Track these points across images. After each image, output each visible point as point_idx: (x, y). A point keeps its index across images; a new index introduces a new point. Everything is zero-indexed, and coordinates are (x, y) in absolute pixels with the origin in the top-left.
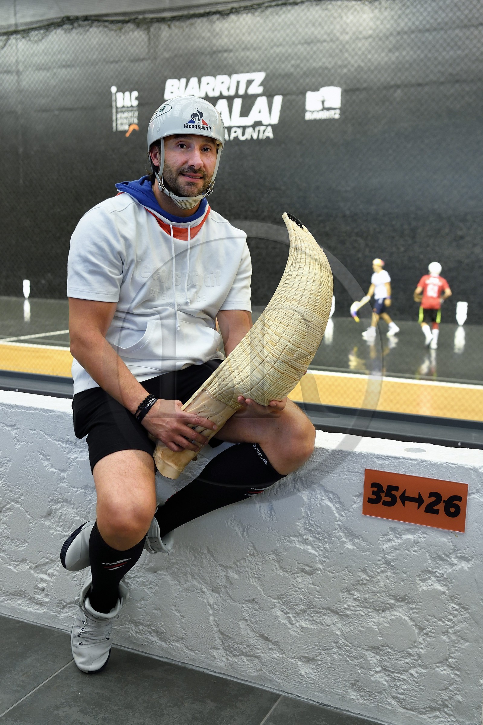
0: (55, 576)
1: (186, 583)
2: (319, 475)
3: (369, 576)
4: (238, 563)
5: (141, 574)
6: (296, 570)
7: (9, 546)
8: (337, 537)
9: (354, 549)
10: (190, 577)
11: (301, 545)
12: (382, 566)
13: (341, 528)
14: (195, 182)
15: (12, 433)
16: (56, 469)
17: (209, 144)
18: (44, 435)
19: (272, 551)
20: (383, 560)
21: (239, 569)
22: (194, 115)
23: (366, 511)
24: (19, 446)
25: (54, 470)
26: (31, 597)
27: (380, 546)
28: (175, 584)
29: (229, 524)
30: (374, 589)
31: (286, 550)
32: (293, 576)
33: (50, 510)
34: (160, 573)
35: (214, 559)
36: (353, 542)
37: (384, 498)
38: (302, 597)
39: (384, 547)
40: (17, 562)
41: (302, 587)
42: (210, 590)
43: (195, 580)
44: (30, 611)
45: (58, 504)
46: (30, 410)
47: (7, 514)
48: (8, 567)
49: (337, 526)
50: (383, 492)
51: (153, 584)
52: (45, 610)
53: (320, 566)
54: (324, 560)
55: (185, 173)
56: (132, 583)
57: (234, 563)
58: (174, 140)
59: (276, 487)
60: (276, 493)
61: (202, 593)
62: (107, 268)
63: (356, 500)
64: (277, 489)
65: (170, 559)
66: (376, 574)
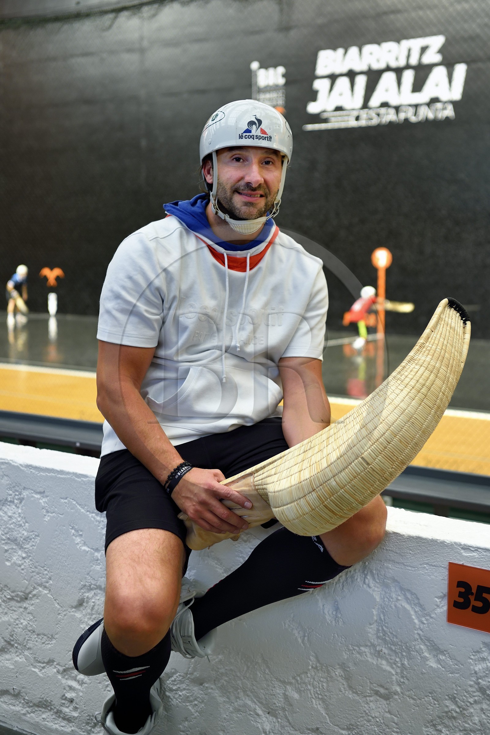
0: (85, 683)
1: (237, 701)
2: (394, 568)
3: (459, 707)
4: (299, 679)
5: (183, 686)
6: (369, 691)
7: (35, 642)
8: (417, 651)
9: (438, 668)
10: (242, 694)
11: (373, 659)
12: (475, 694)
13: (421, 639)
14: (254, 202)
15: (41, 501)
16: (88, 547)
17: (270, 156)
18: (76, 505)
19: (339, 665)
20: (476, 686)
21: (300, 686)
22: (251, 123)
23: (452, 619)
24: (49, 518)
25: (87, 549)
26: (58, 710)
27: (472, 667)
28: (224, 702)
29: (287, 625)
30: (467, 725)
31: (355, 664)
32: (364, 699)
33: (82, 599)
34: (207, 685)
35: (270, 671)
36: (438, 659)
37: (474, 603)
38: (376, 729)
39: (477, 669)
40: (43, 663)
41: (376, 715)
42: (266, 711)
43: (247, 698)
44: (56, 729)
45: (92, 591)
46: (61, 475)
47: (33, 602)
48: (33, 669)
49: (417, 636)
50: (472, 594)
51: (198, 699)
52: (73, 728)
53: (398, 689)
54: (402, 680)
55: (241, 191)
56: (174, 697)
57: (294, 678)
58: (228, 153)
59: (341, 581)
60: (343, 589)
61: (255, 716)
62: (142, 307)
63: (439, 603)
64: (343, 582)
65: (218, 668)
66: (468, 704)
